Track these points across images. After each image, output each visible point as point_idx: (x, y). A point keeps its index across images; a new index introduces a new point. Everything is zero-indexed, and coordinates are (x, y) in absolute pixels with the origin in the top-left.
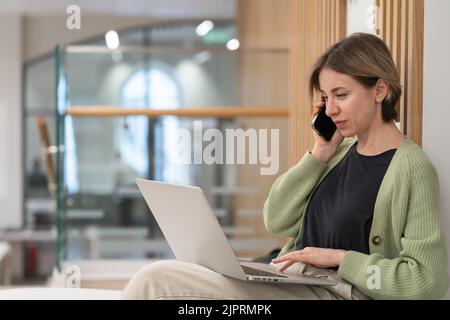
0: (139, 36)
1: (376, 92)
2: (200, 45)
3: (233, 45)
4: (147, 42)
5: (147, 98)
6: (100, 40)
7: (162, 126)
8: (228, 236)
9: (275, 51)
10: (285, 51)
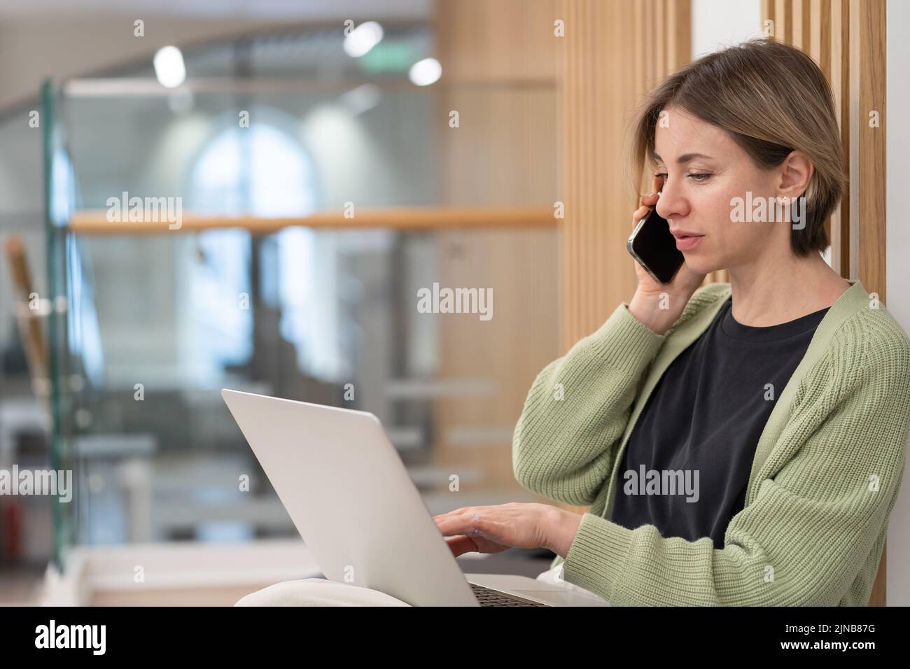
0: (225, 58)
1: (779, 180)
2: (355, 74)
3: (426, 72)
4: (244, 72)
5: (244, 187)
6: (143, 67)
7: (276, 246)
8: (424, 489)
9: (522, 85)
10: (549, 85)
